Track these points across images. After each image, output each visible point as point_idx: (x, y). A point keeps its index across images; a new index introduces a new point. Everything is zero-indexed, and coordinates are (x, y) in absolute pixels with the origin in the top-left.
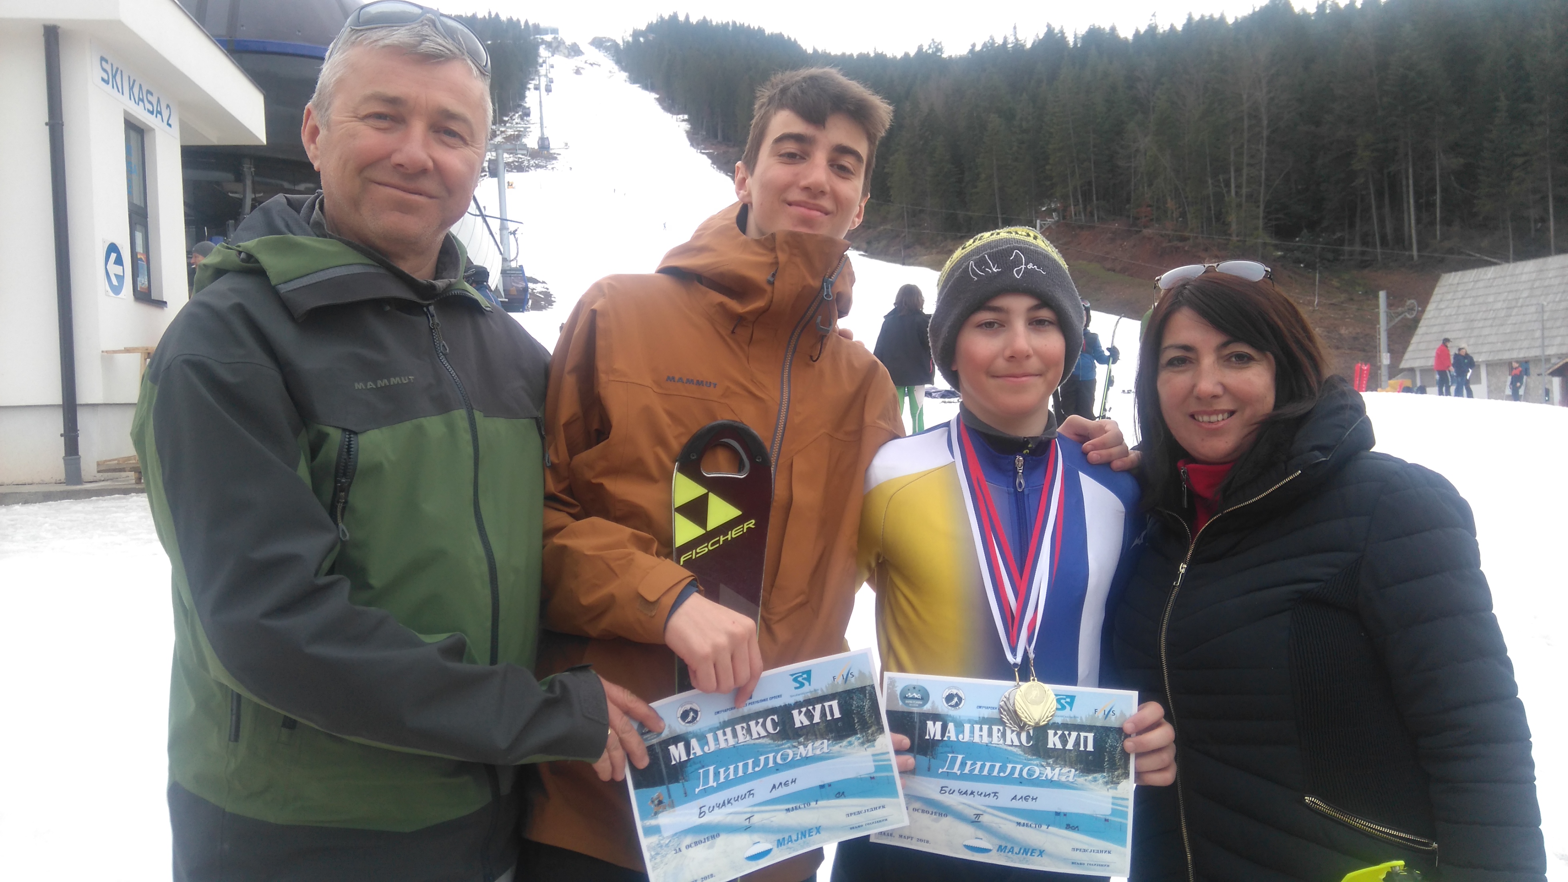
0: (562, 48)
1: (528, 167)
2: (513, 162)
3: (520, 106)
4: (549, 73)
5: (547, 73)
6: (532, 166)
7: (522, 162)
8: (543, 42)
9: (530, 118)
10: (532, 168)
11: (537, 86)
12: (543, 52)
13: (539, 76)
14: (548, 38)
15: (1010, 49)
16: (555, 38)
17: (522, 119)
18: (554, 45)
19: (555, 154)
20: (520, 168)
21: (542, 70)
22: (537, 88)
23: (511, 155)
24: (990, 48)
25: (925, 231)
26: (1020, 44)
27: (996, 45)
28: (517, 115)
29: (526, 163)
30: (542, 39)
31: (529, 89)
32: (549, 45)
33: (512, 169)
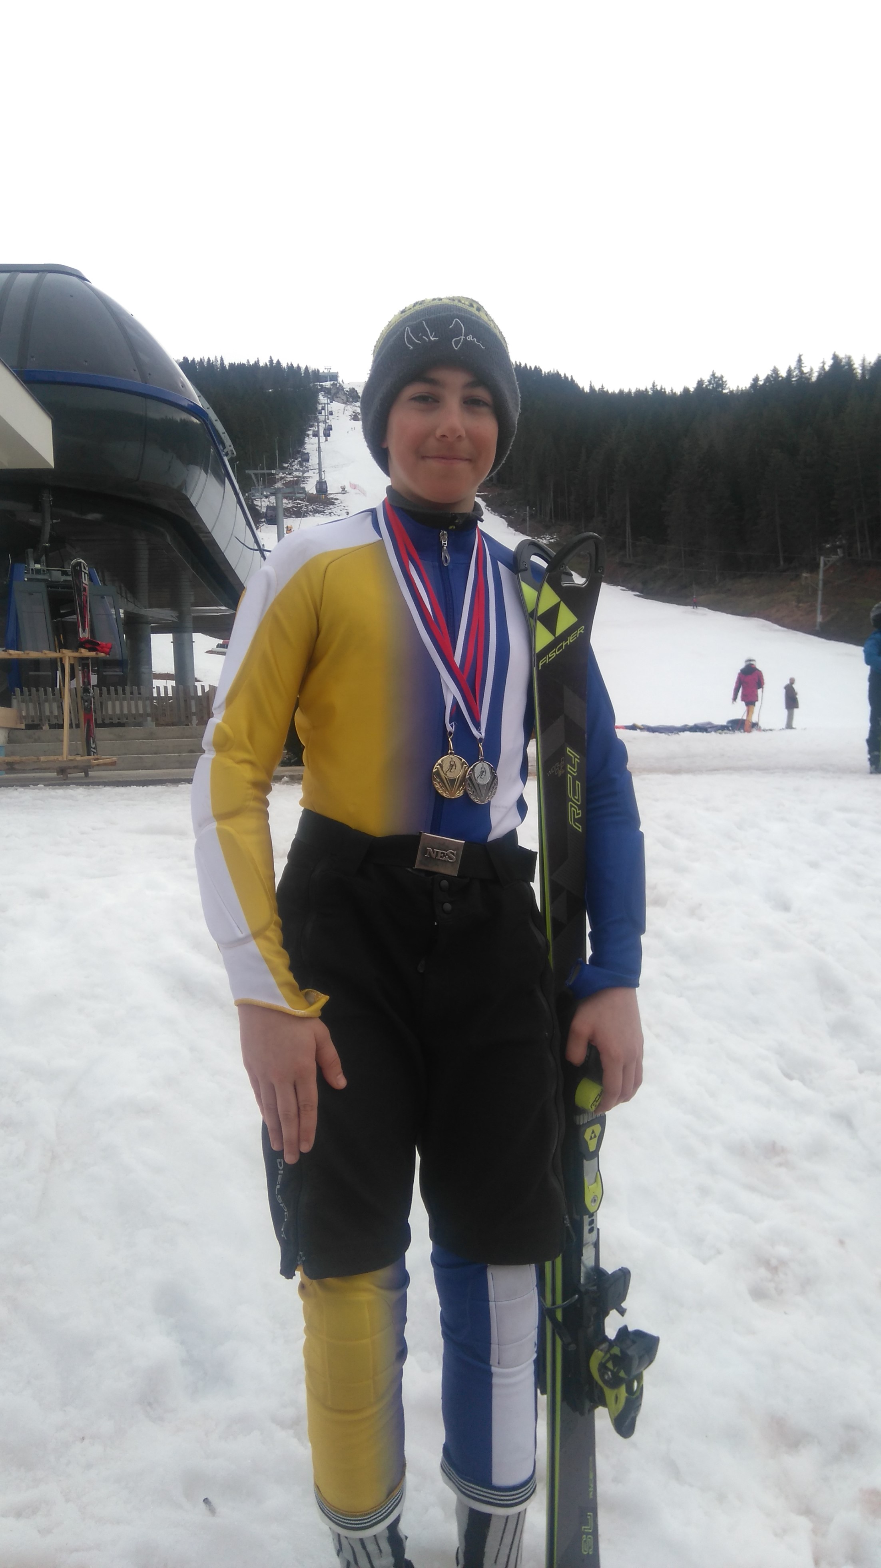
0: (340, 394)
1: (306, 512)
2: (291, 508)
3: (299, 452)
4: (328, 419)
5: (325, 419)
6: (311, 511)
7: (301, 508)
8: (323, 389)
9: (310, 464)
10: (311, 513)
11: (316, 433)
12: (322, 399)
13: (318, 423)
14: (328, 384)
15: (795, 382)
16: (333, 385)
17: (301, 465)
18: (333, 391)
19: (332, 498)
20: (298, 513)
21: (321, 417)
22: (316, 434)
23: (290, 501)
24: (773, 382)
25: (702, 570)
26: (804, 378)
27: (780, 378)
28: (296, 461)
29: (304, 509)
30: (321, 386)
31: (308, 435)
32: (327, 392)
33: (291, 514)
